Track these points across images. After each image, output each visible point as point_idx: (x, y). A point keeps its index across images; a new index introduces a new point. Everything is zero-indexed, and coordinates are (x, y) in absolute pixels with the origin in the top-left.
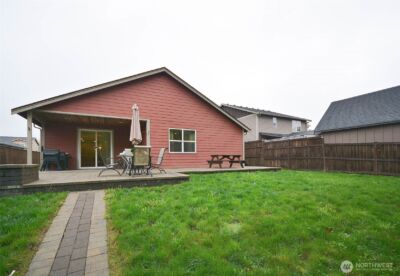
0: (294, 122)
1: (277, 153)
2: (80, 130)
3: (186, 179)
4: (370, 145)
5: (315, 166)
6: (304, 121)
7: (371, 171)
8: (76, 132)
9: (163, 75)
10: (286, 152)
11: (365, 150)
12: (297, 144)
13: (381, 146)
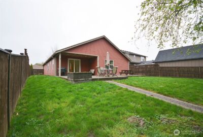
0: (142, 57)
1: (140, 70)
2: (69, 59)
3: (127, 78)
4: (175, 67)
5: (156, 75)
6: (145, 57)
7: (176, 76)
8: (67, 60)
9: (104, 39)
10: (144, 69)
11: (174, 69)
12: (149, 67)
13: (179, 68)
